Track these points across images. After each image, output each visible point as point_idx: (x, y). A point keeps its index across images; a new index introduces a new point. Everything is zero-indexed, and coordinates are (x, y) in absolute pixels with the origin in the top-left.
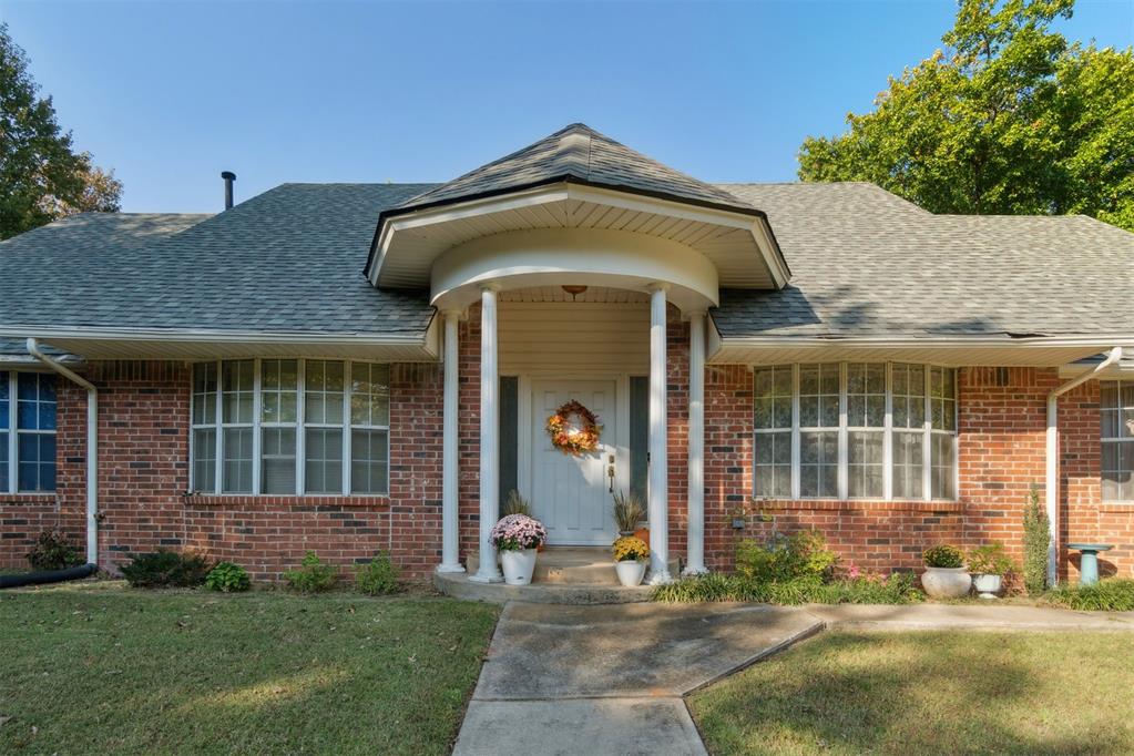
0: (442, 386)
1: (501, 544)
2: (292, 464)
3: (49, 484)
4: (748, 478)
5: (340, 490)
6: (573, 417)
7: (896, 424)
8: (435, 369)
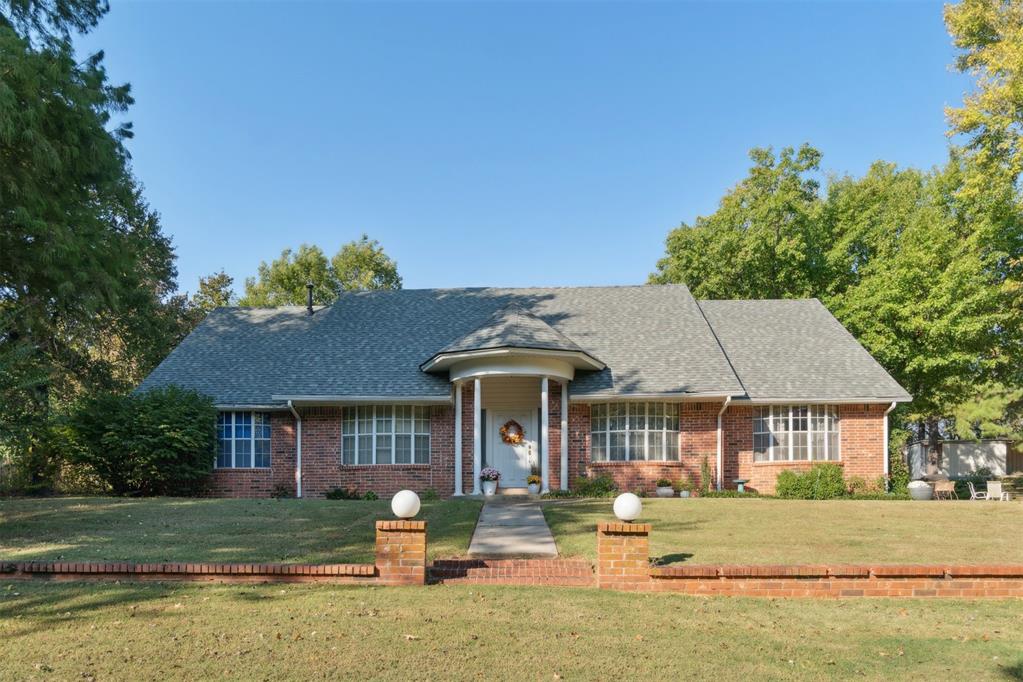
0: (454, 415)
1: (484, 479)
2: (390, 451)
3: (267, 464)
4: (588, 452)
5: (410, 462)
6: (512, 428)
7: (650, 428)
8: (451, 408)
